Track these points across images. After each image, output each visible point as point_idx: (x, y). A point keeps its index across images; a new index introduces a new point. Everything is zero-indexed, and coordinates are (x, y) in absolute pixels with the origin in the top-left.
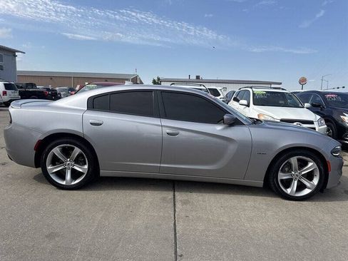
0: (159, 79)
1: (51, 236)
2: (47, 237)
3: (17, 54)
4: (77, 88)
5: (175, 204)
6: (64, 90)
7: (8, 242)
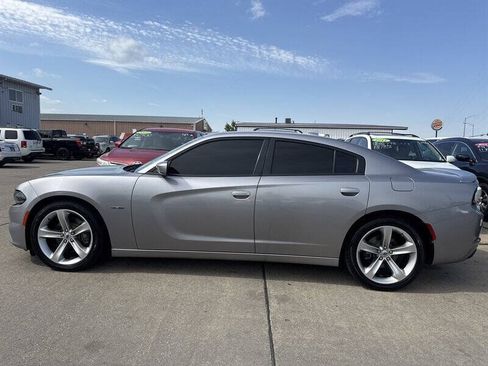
0: (234, 124)
1: (92, 347)
2: (87, 347)
3: (41, 90)
4: (121, 137)
5: (267, 303)
6: (104, 140)
7: (32, 356)
